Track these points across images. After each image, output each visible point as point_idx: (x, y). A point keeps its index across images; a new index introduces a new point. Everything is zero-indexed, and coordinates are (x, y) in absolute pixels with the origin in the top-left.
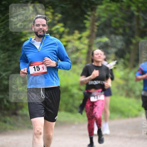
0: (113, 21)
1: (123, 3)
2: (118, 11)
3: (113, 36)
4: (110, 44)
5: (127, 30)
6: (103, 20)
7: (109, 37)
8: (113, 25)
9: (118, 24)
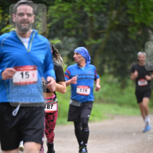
0: (66, 22)
1: (76, 4)
2: (70, 12)
3: (65, 38)
4: (62, 46)
5: (80, 32)
6: (55, 21)
7: (61, 39)
8: (66, 27)
9: (70, 26)
